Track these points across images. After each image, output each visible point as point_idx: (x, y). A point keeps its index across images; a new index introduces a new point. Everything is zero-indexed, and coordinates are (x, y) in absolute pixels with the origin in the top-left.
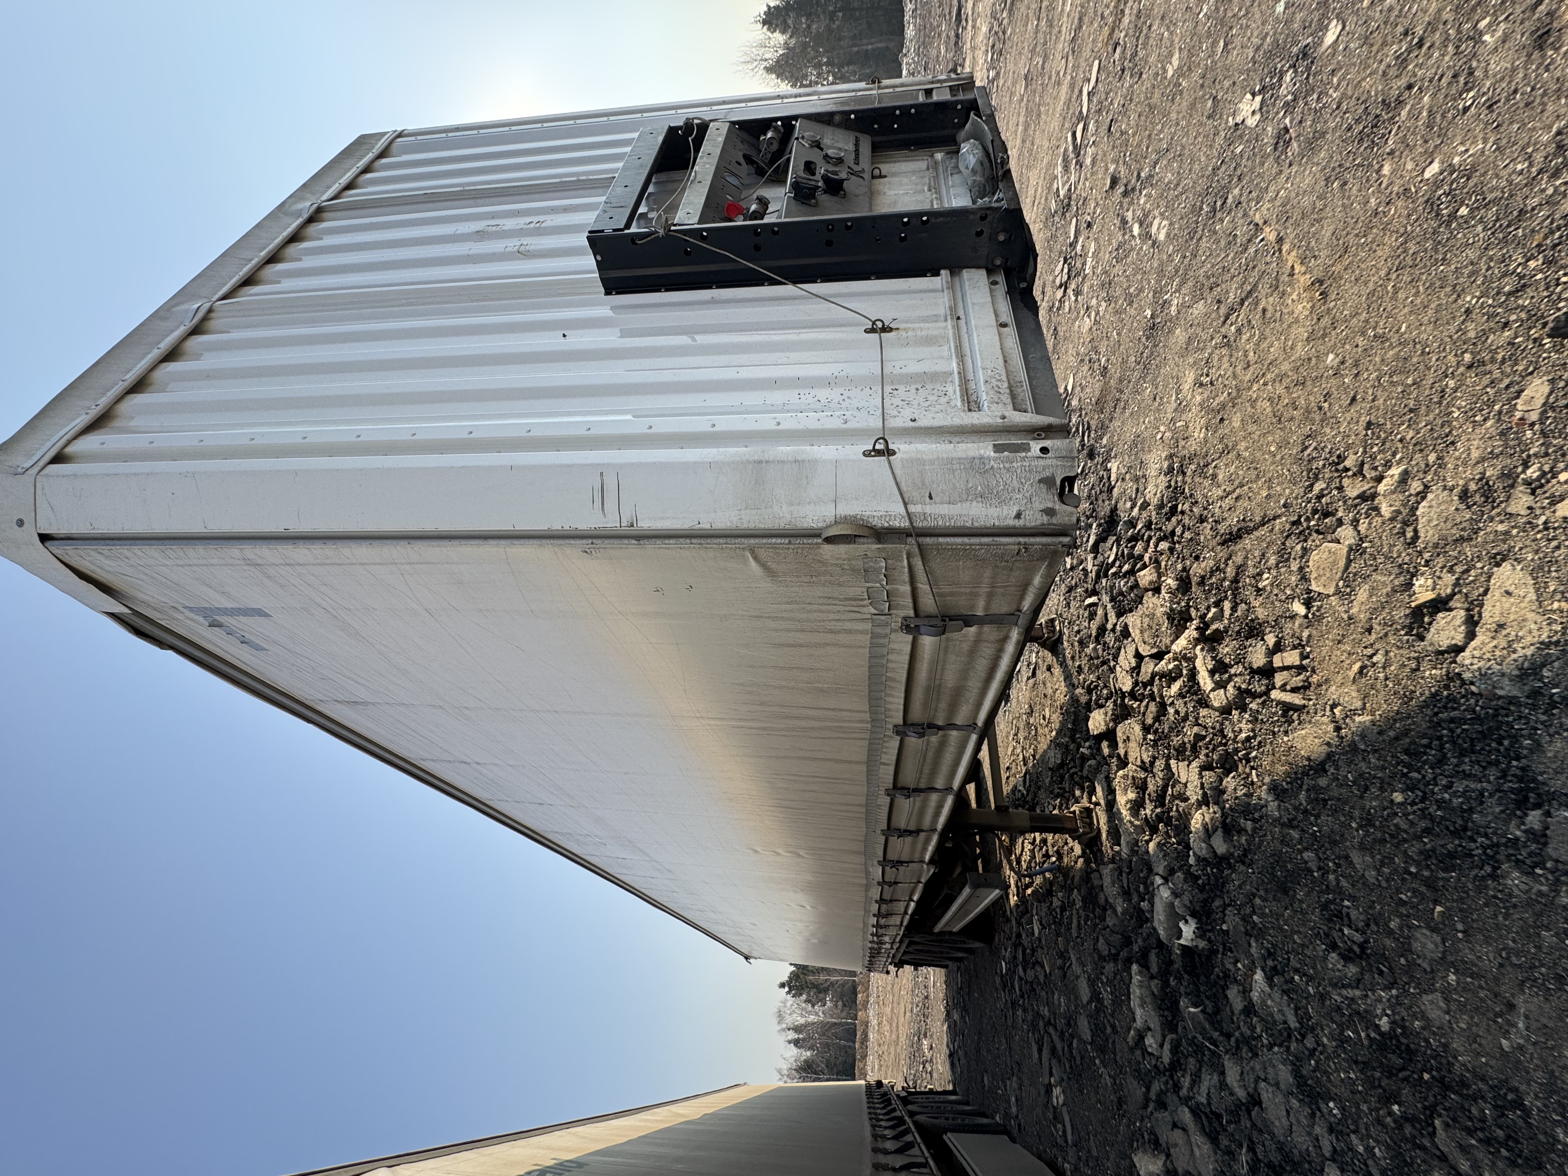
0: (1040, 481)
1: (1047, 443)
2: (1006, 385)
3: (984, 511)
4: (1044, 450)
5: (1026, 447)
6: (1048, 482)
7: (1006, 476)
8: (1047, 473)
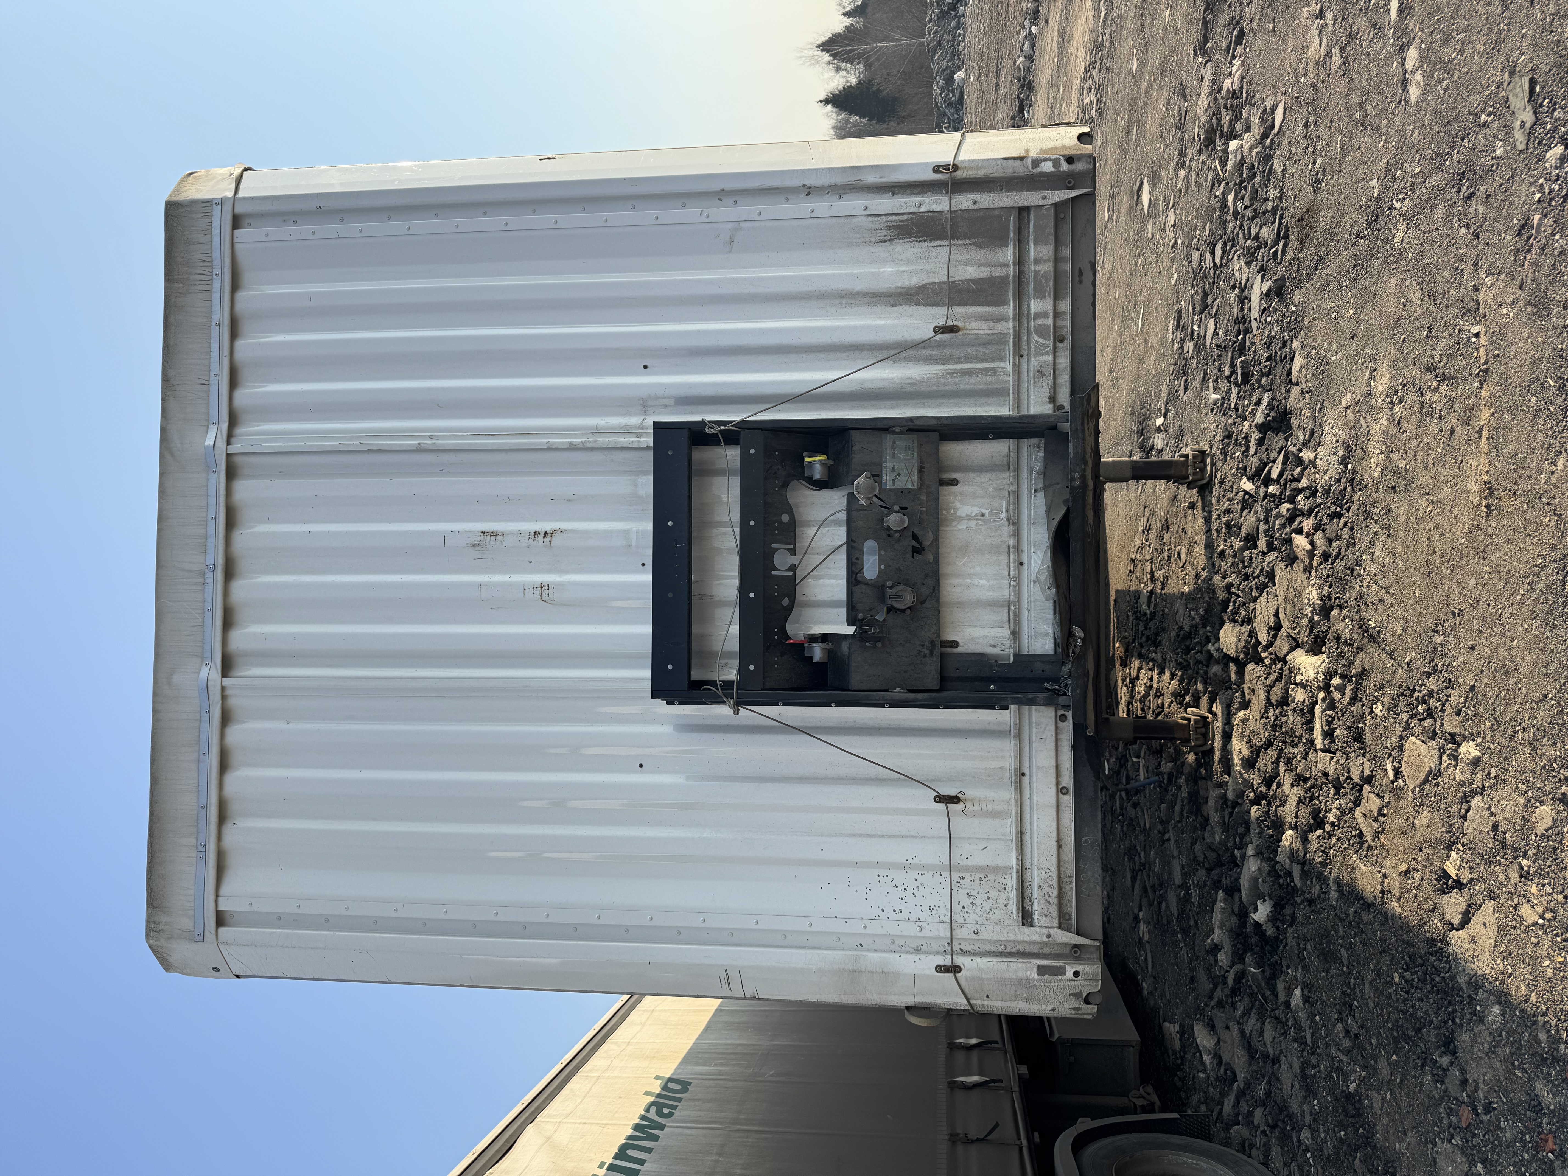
0: (1070, 995)
1: (1080, 968)
2: (1055, 893)
3: (1028, 1006)
4: (1076, 974)
5: (1061, 971)
6: (1077, 995)
7: (1046, 990)
8: (1077, 990)
